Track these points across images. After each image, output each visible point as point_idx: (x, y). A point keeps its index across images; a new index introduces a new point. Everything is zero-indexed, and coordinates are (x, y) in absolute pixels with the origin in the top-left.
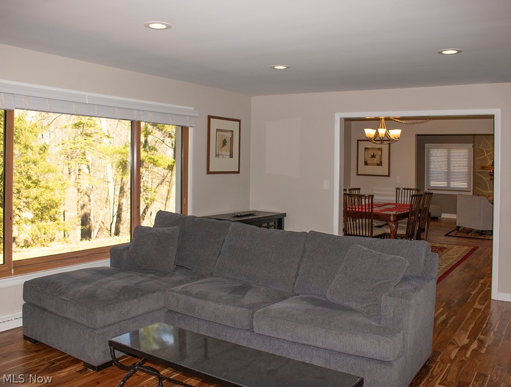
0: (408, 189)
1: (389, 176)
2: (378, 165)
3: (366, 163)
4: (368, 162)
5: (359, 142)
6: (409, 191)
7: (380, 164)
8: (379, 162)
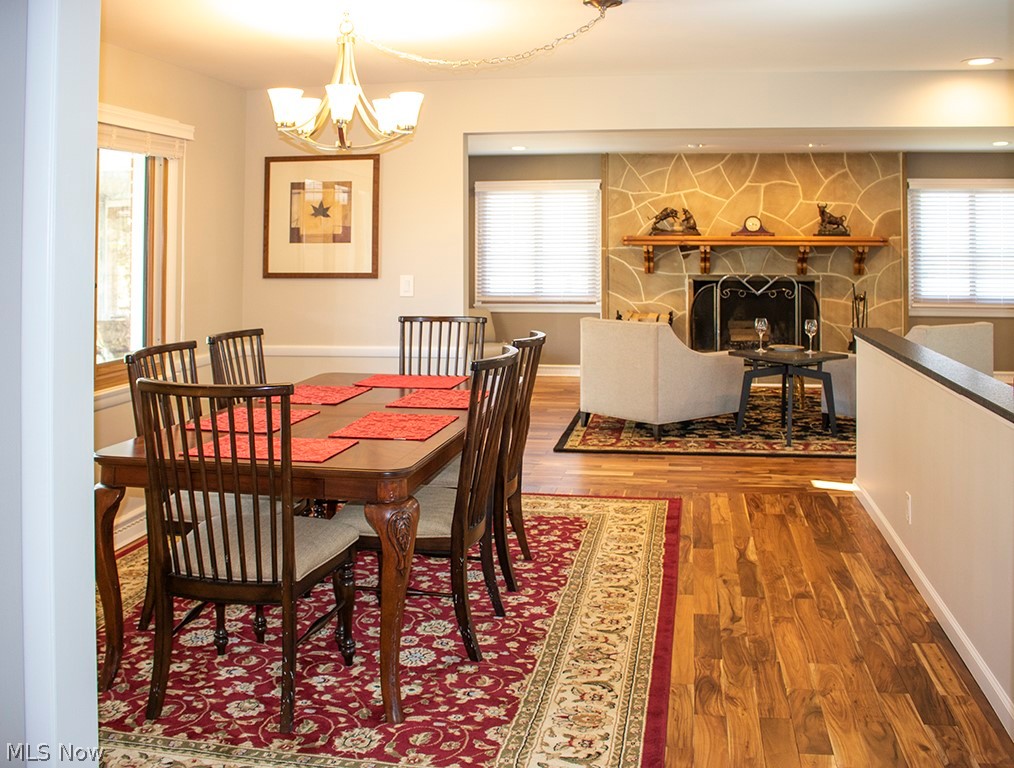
0: (441, 320)
1: (374, 275)
2: (335, 239)
3: (296, 236)
4: (303, 232)
5: (272, 164)
6: (445, 325)
7: (344, 237)
8: (339, 231)
